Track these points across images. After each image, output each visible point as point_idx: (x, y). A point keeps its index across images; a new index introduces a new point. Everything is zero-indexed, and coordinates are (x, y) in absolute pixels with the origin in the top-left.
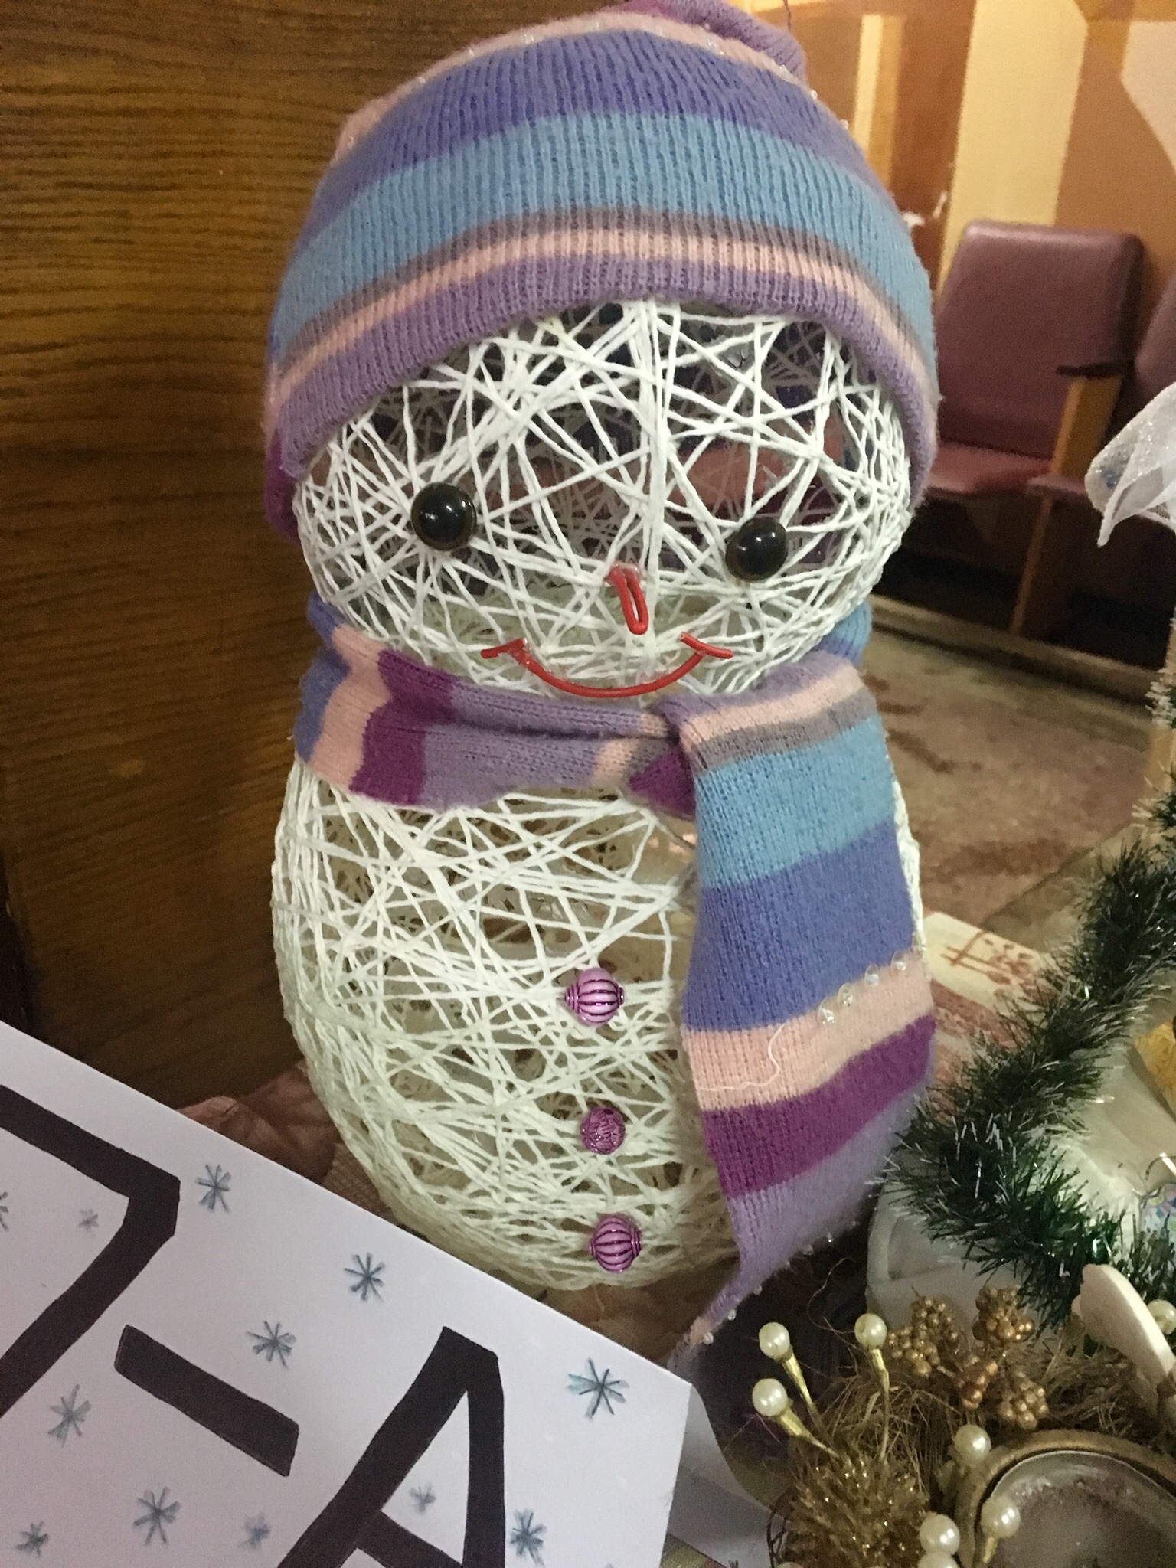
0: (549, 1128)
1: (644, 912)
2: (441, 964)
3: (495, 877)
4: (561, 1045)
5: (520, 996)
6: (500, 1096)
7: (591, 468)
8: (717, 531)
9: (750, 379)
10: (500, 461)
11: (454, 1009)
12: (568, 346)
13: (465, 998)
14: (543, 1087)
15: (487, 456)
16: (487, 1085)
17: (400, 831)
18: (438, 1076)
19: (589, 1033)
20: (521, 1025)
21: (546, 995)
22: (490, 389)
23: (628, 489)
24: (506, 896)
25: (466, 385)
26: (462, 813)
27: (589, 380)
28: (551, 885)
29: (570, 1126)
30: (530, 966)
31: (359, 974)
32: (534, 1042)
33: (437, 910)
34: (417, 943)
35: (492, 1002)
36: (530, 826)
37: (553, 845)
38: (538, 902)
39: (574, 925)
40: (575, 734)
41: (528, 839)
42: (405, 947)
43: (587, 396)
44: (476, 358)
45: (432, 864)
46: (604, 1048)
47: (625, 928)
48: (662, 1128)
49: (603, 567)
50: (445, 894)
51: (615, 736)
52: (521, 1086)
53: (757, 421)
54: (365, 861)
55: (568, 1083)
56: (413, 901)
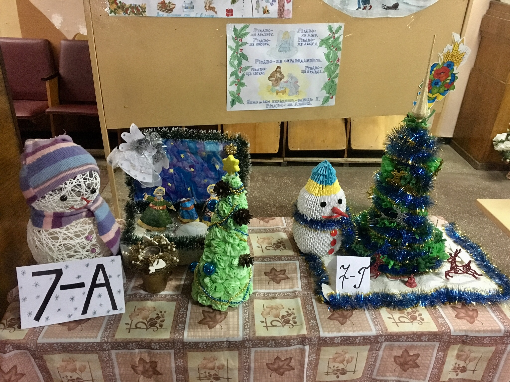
0: (87, 253)
1: (90, 228)
2: (71, 242)
3: (74, 231)
4: (87, 244)
5: (81, 241)
6: (82, 253)
7: (78, 190)
8: (89, 191)
9: (88, 177)
10: (69, 192)
11: (74, 246)
12: (73, 180)
13: (75, 244)
14: (86, 249)
15: (67, 191)
16: (80, 252)
17: (61, 230)
18: (73, 254)
19: (89, 242)
20: (82, 244)
21: (84, 240)
22: (66, 186)
23: (81, 190)
24: (76, 232)
25: (63, 186)
26: (68, 226)
27: (76, 182)
28: (81, 229)
29: (90, 252)
30: (81, 238)
31: (60, 247)
32: (84, 245)
33: (68, 237)
34: (67, 241)
35: (78, 243)
36: (76, 224)
37: (79, 225)
38: (79, 231)
39: (84, 232)
40: (79, 213)
41: (76, 225)
42: (66, 242)
43: (76, 184)
44: (64, 184)
45: (66, 232)
46: (91, 243)
47: (89, 230)
48: (99, 248)
49: (80, 198)
50: (69, 234)
51: (83, 212)
52: (83, 250)
53: (90, 180)
54: (56, 235)
55: (88, 248)
56: (65, 236)
